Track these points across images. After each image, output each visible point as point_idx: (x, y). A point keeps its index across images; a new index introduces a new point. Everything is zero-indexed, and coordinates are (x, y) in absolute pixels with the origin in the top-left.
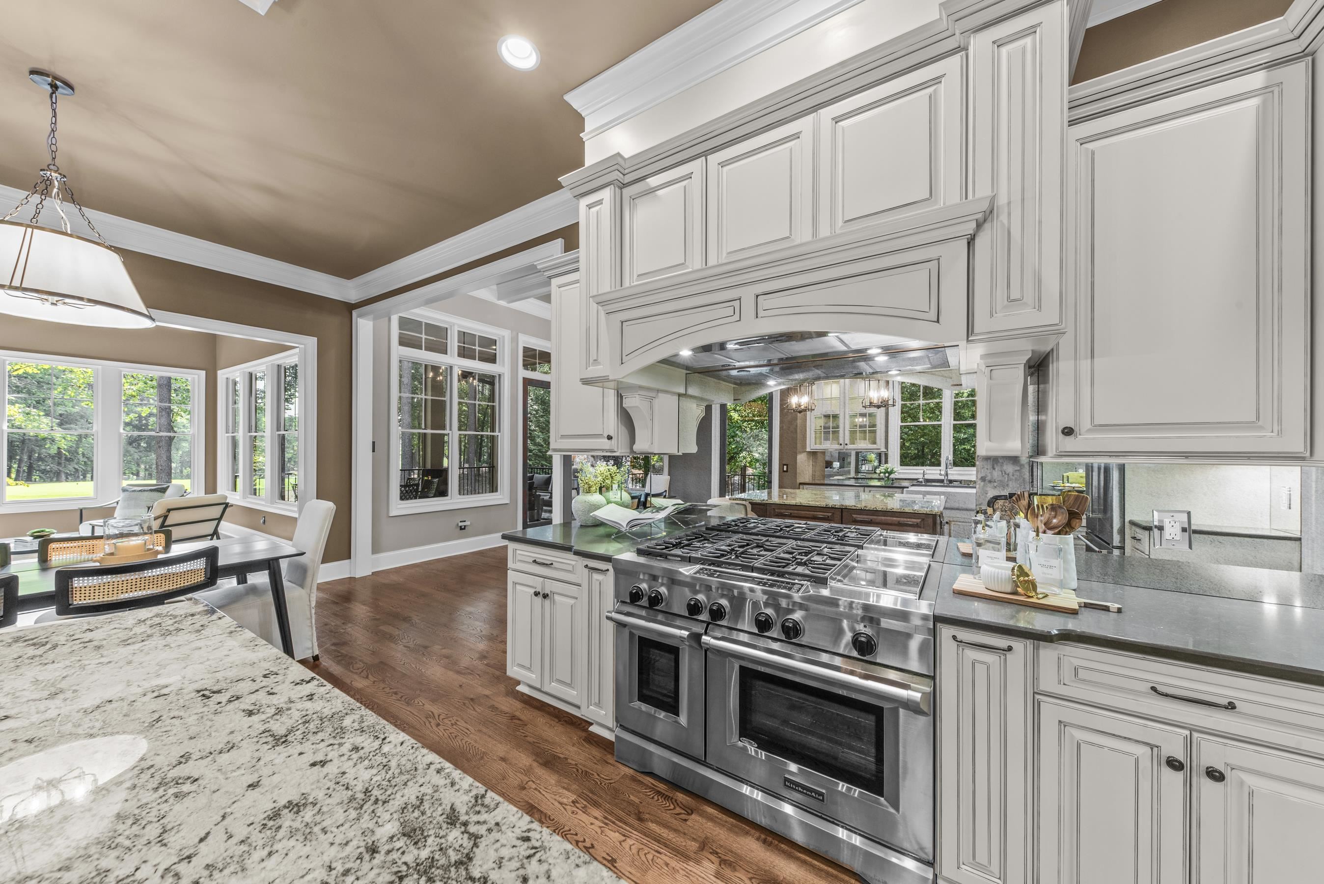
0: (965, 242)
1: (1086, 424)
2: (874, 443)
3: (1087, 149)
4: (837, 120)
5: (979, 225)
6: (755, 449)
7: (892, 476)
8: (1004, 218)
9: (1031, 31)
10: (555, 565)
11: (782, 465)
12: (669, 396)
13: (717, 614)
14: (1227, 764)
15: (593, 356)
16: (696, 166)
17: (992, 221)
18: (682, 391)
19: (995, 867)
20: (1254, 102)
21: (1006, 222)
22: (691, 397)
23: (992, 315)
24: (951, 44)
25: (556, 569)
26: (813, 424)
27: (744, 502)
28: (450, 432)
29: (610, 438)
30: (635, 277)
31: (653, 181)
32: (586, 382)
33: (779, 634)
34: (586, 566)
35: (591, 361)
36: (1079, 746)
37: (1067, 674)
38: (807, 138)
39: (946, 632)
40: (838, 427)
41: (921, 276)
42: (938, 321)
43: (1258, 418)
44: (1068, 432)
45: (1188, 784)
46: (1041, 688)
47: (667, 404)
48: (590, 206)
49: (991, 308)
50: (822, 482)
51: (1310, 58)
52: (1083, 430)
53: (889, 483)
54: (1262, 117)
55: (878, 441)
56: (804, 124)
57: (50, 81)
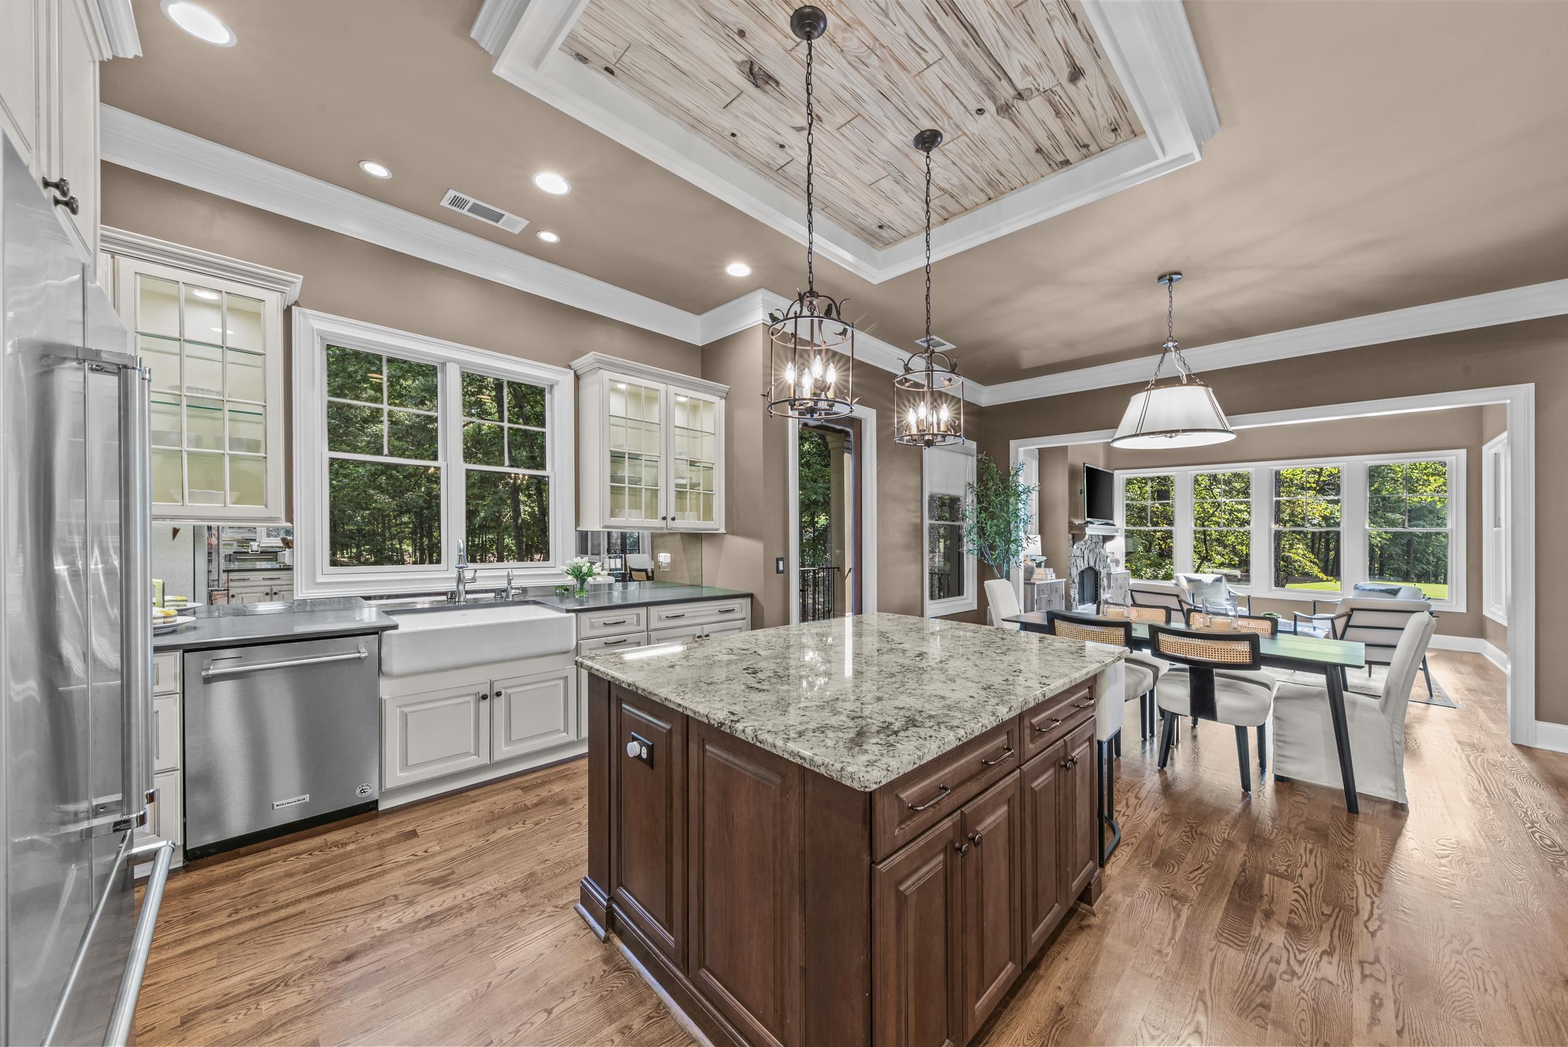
57: (1169, 278)
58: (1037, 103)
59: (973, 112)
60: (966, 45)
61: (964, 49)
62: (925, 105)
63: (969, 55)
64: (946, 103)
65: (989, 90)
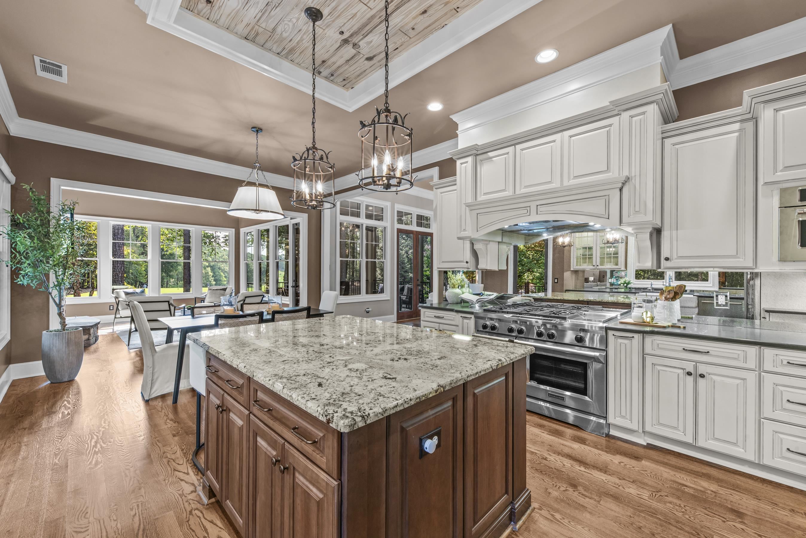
0: (618, 190)
1: (675, 256)
2: (617, 264)
3: (675, 148)
4: (571, 137)
5: (624, 184)
6: (536, 270)
7: (629, 286)
8: (633, 181)
9: (644, 113)
10: (445, 317)
11: (554, 278)
12: (494, 243)
13: (520, 331)
14: (707, 373)
15: (463, 227)
16: (511, 149)
17: (629, 182)
18: (500, 240)
19: (628, 416)
20: (736, 134)
21: (634, 182)
22: (504, 243)
23: (629, 217)
24: (616, 112)
25: (445, 319)
26: (575, 254)
27: (529, 298)
28: (362, 260)
29: (467, 262)
30: (482, 194)
31: (491, 154)
32: (459, 238)
33: (546, 339)
34: (461, 317)
35: (462, 230)
36: (659, 371)
37: (655, 346)
38: (558, 142)
39: (610, 333)
40: (592, 255)
41: (602, 201)
42: (609, 218)
43: (737, 254)
44: (667, 259)
45: (696, 382)
46: (646, 352)
47: (493, 247)
48: (462, 164)
49: (629, 213)
50: (583, 290)
51: (755, 120)
52: (674, 258)
53: (628, 290)
54: (739, 140)
55: (619, 263)
56: (557, 137)
57: (257, 130)
58: (353, 51)
59: (341, 30)
60: (380, 17)
61: (378, 17)
62: (340, 8)
63: (375, 19)
64: (344, 17)
65: (356, 33)
